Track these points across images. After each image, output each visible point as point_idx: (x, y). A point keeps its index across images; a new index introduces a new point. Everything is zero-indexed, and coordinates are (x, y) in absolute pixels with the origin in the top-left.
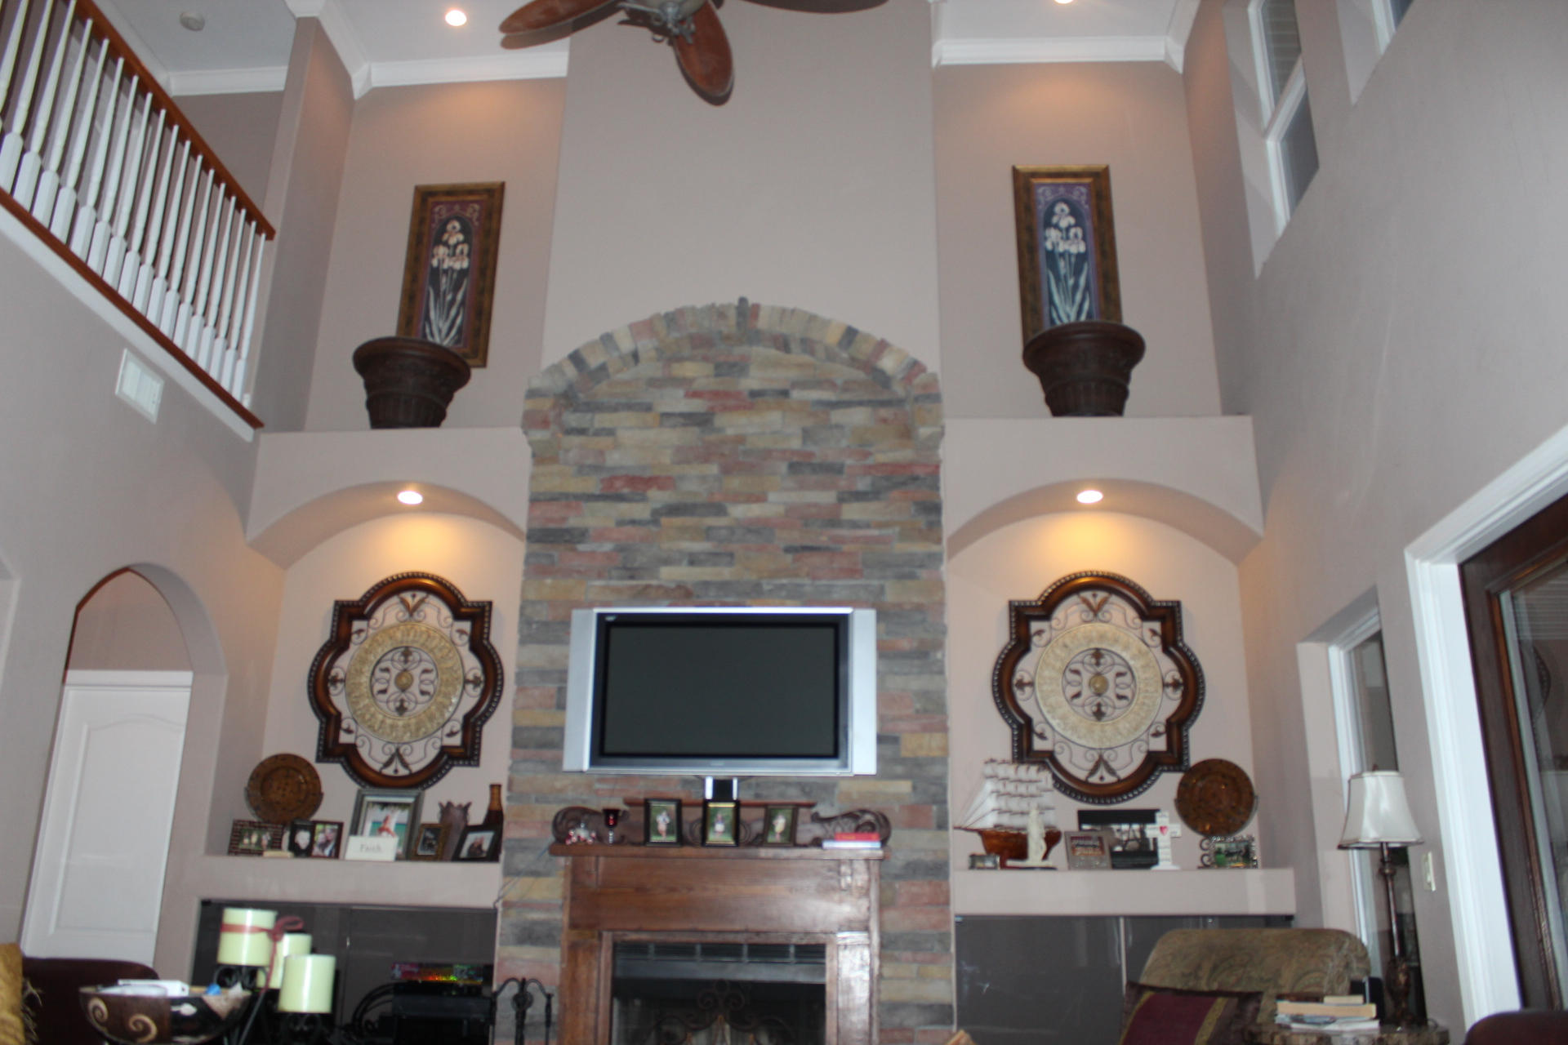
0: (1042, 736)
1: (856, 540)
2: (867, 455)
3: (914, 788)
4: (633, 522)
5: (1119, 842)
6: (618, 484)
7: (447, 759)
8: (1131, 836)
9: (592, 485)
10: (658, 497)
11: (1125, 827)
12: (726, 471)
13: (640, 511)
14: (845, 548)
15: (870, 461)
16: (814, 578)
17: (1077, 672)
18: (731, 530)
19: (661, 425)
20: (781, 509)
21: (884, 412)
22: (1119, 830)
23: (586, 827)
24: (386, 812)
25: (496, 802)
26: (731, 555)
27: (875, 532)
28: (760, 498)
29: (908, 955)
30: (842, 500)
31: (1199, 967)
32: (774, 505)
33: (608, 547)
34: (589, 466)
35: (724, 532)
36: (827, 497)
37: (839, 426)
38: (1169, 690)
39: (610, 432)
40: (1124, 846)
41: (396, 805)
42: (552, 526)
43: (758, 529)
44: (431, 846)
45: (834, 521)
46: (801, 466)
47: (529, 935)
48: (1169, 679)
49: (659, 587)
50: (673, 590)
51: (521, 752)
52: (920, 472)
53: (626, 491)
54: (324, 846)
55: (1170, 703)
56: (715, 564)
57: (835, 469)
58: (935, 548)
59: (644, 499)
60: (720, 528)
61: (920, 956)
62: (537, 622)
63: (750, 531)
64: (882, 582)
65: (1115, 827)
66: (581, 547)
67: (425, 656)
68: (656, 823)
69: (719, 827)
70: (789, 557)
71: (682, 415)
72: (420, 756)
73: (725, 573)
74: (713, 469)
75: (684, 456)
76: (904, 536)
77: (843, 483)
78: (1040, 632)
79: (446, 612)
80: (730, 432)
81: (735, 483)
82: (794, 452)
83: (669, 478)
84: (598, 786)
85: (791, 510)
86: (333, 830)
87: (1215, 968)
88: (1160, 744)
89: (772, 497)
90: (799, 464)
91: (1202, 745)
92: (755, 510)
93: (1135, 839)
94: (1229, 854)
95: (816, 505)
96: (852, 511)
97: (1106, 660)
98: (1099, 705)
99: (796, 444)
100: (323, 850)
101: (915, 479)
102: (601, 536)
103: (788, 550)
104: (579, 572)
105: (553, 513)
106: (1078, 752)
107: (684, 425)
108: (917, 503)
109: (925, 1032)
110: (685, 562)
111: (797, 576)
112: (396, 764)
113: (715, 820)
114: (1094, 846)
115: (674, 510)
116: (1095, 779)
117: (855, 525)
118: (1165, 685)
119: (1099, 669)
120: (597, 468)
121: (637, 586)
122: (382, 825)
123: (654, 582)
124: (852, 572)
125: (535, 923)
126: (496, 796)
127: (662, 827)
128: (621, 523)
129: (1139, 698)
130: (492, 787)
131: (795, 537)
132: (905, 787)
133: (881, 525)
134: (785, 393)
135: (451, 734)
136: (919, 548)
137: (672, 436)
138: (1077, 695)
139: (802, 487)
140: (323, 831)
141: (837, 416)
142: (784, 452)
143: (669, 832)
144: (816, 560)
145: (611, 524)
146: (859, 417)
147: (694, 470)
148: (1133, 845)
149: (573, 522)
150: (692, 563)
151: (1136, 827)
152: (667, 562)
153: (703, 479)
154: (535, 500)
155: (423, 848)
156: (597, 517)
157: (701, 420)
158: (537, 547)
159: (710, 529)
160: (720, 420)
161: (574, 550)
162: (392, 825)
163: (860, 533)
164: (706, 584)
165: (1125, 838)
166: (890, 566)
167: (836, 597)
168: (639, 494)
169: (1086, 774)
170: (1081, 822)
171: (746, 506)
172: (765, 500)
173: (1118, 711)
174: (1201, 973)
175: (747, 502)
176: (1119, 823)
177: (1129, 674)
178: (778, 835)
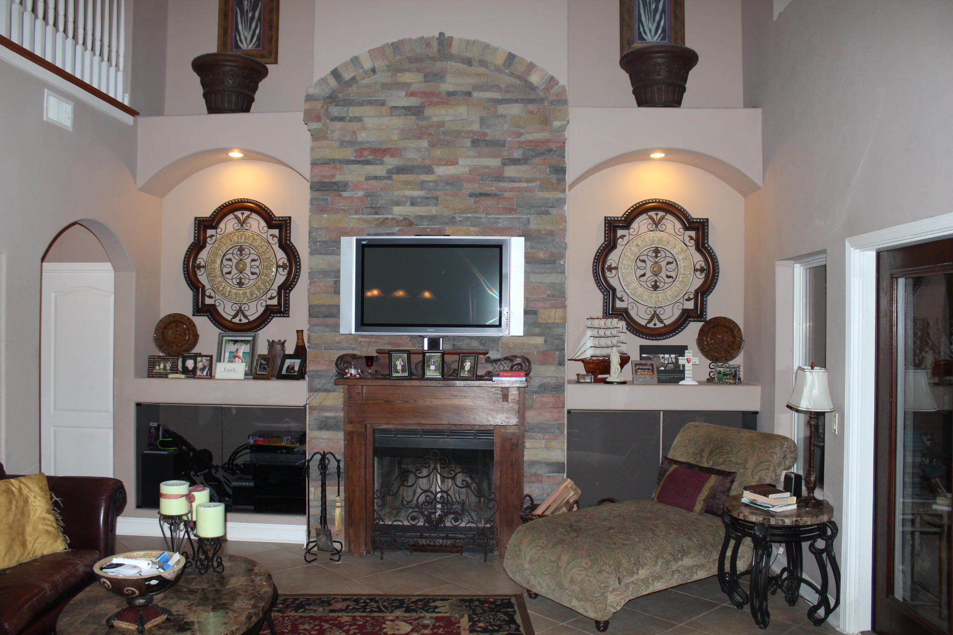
0: (621, 300)
1: (512, 190)
2: (520, 135)
3: (545, 341)
4: (376, 178)
5: (663, 365)
6: (366, 153)
7: (269, 313)
8: (670, 361)
9: (349, 153)
10: (391, 162)
11: (667, 356)
12: (433, 145)
14: (506, 195)
15: (522, 139)
16: (487, 214)
17: (644, 261)
18: (436, 182)
19: (391, 115)
20: (467, 170)
21: (531, 107)
22: (662, 358)
23: (355, 368)
24: (237, 346)
25: (301, 341)
26: (437, 198)
27: (524, 185)
28: (454, 163)
29: (541, 435)
30: (504, 164)
31: (703, 450)
32: (461, 168)
33: (360, 194)
34: (347, 142)
35: (431, 184)
36: (495, 162)
37: (503, 116)
38: (698, 273)
39: (359, 119)
40: (665, 367)
41: (242, 341)
42: (326, 180)
43: (453, 182)
44: (265, 369)
45: (500, 178)
46: (479, 142)
47: (325, 425)
48: (698, 267)
49: (393, 219)
50: (401, 221)
51: (315, 320)
52: (553, 146)
53: (371, 157)
54: (203, 370)
55: (698, 281)
56: (426, 205)
57: (498, 144)
58: (561, 195)
59: (382, 163)
60: (431, 181)
61: (546, 436)
62: (319, 242)
63: (448, 184)
64: (528, 216)
65: (661, 356)
66: (344, 194)
67: (252, 251)
68: (396, 366)
69: (432, 367)
70: (472, 200)
71: (404, 108)
72: (254, 311)
73: (433, 210)
74: (424, 143)
75: (406, 135)
76: (541, 188)
77: (505, 154)
78: (623, 237)
79: (263, 224)
80: (435, 119)
81: (438, 152)
82: (474, 132)
83: (397, 149)
84: (360, 339)
85: (473, 170)
86: (207, 360)
87: (711, 452)
88: (690, 305)
89: (461, 161)
90: (478, 140)
91: (715, 307)
92: (451, 170)
93: (672, 363)
94: (725, 374)
95: (488, 167)
96: (511, 171)
97: (662, 254)
98: (656, 281)
99: (476, 127)
100: (202, 373)
101: (550, 151)
102: (356, 187)
103: (471, 196)
104: (343, 210)
105: (326, 171)
106: (642, 309)
107: (406, 115)
108: (550, 167)
109: (549, 477)
110: (408, 203)
111: (476, 212)
112: (240, 316)
113: (430, 363)
114: (649, 369)
115: (401, 170)
116: (651, 325)
117: (512, 180)
118: (696, 270)
119: (657, 260)
120: (352, 143)
121: (379, 218)
122: (235, 354)
123: (390, 216)
124: (510, 210)
125: (328, 418)
126: (300, 337)
127: (399, 368)
128: (368, 178)
129: (680, 278)
130: (298, 331)
131: (476, 187)
132: (540, 340)
133: (528, 181)
134: (469, 94)
135: (271, 298)
136: (551, 195)
137: (398, 122)
138: (643, 275)
139: (480, 156)
140: (202, 361)
141: (502, 109)
142: (469, 132)
143: (403, 371)
144: (489, 202)
145: (362, 179)
146: (515, 110)
147: (412, 144)
148: (671, 366)
149: (338, 178)
150: (412, 204)
151: (673, 356)
152: (398, 203)
153: (418, 150)
154: (314, 164)
155: (260, 370)
156: (352, 175)
157: (416, 112)
158: (317, 194)
159: (423, 182)
160: (428, 112)
161: (340, 196)
162: (240, 354)
163: (516, 185)
164: (422, 217)
165: (666, 362)
166: (533, 207)
167: (500, 225)
168: (379, 160)
169: (646, 322)
170: (641, 353)
171: (445, 167)
172: (457, 163)
173: (667, 285)
174: (703, 455)
175: (446, 165)
176: (664, 353)
177: (675, 263)
178: (466, 373)
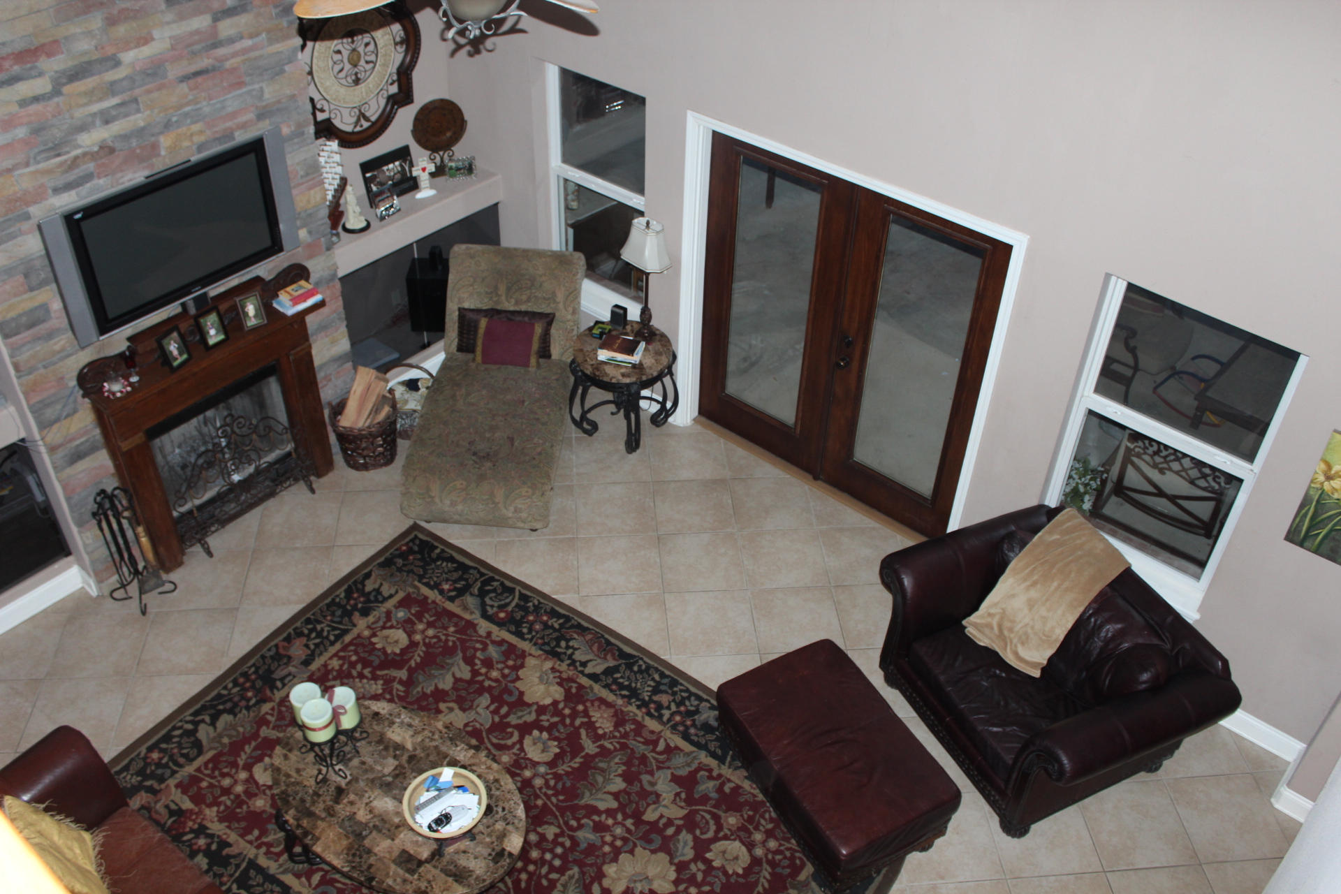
0: (322, 111)
1: (235, 55)
3: (310, 232)
4: (36, 99)
5: (390, 178)
6: (7, 64)
8: (396, 171)
10: (54, 65)
11: (391, 166)
12: (111, 22)
13: (41, 85)
14: (228, 65)
16: (210, 99)
17: (338, 51)
18: (130, 78)
20: (167, 45)
22: (388, 170)
26: (136, 101)
27: (248, 43)
28: (146, 40)
29: (324, 333)
30: (216, 19)
32: (160, 43)
33: (22, 132)
35: (125, 83)
36: (201, 22)
38: (398, 47)
40: (392, 180)
43: (154, 71)
45: (215, 43)
47: (77, 454)
48: (398, 39)
49: (85, 154)
50: (97, 153)
51: (15, 339)
53: (16, 69)
55: (398, 56)
56: (126, 115)
59: (41, 74)
60: (120, 79)
61: (329, 332)
63: (148, 75)
64: (261, 85)
65: (385, 168)
68: (171, 352)
69: (212, 332)
70: (184, 87)
73: (137, 120)
74: (97, 21)
75: (63, 14)
76: (271, 41)
81: (121, 30)
83: (56, 42)
85: (176, 42)
88: (394, 89)
89: (156, 34)
91: (426, 90)
92: (146, 51)
93: (399, 172)
94: (458, 169)
95: (197, 32)
96: (227, 28)
97: (358, 37)
98: (356, 74)
102: (9, 123)
103: (182, 80)
106: (346, 112)
109: (338, 372)
110: (98, 122)
111: (197, 103)
113: (208, 328)
114: (388, 197)
115: (75, 75)
116: (358, 129)
117: (231, 41)
118: (396, 44)
119: (354, 45)
121: (66, 161)
123: (78, 152)
124: (238, 84)
125: (78, 446)
127: (175, 353)
128: (23, 103)
129: (380, 58)
131: (185, 66)
133: (251, 35)
136: (284, 47)
138: (341, 70)
139: (181, 17)
143: (181, 354)
144: (208, 82)
145: (15, 108)
147: (77, 27)
148: (398, 177)
150: (107, 122)
151: (397, 163)
152: (83, 128)
153: (90, 34)
159: (113, 83)
163: (238, 46)
164: (125, 137)
165: (392, 174)
166: (266, 70)
167: (230, 110)
168: (31, 69)
169: (352, 127)
170: (364, 172)
171: (136, 51)
172: (153, 39)
173: (368, 73)
174: (499, 293)
175: (137, 46)
176: (387, 164)
177: (372, 43)
178: (253, 319)
